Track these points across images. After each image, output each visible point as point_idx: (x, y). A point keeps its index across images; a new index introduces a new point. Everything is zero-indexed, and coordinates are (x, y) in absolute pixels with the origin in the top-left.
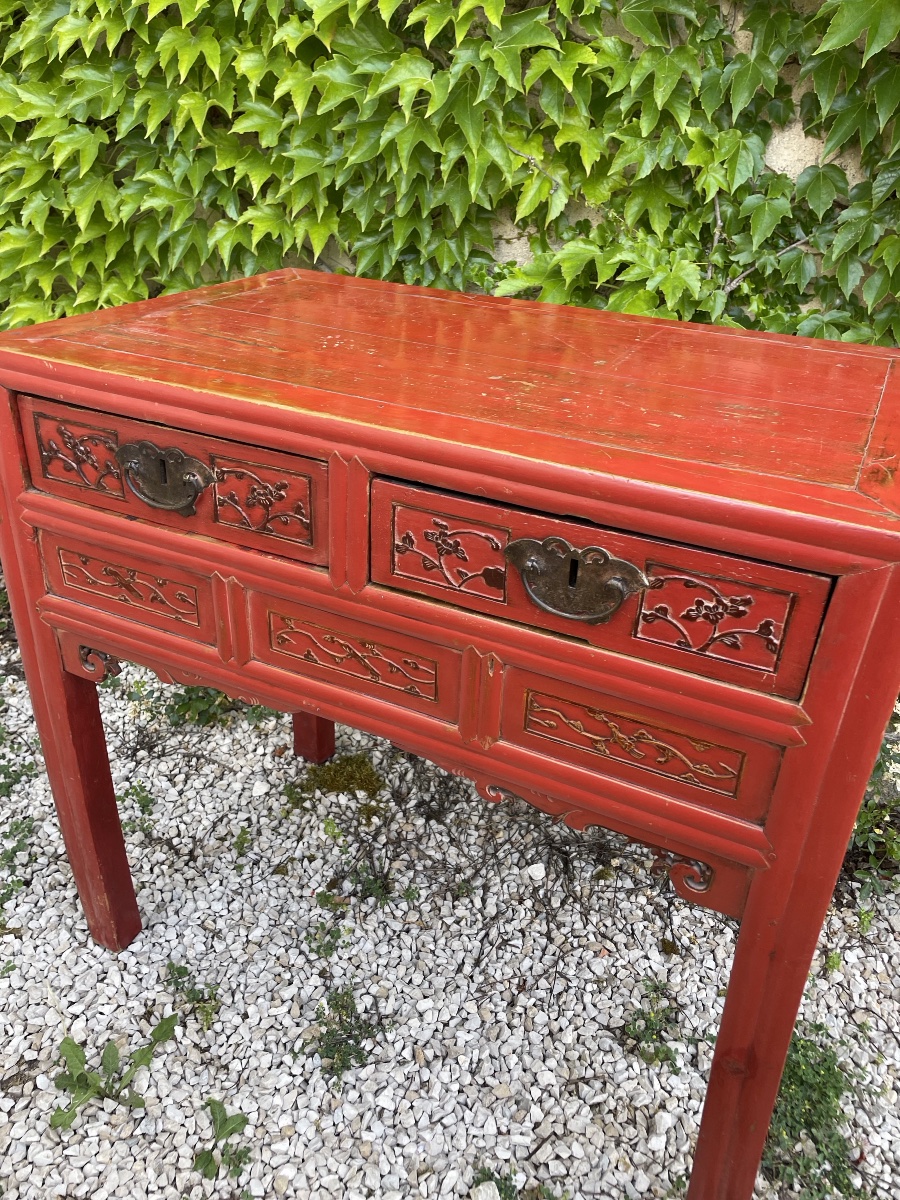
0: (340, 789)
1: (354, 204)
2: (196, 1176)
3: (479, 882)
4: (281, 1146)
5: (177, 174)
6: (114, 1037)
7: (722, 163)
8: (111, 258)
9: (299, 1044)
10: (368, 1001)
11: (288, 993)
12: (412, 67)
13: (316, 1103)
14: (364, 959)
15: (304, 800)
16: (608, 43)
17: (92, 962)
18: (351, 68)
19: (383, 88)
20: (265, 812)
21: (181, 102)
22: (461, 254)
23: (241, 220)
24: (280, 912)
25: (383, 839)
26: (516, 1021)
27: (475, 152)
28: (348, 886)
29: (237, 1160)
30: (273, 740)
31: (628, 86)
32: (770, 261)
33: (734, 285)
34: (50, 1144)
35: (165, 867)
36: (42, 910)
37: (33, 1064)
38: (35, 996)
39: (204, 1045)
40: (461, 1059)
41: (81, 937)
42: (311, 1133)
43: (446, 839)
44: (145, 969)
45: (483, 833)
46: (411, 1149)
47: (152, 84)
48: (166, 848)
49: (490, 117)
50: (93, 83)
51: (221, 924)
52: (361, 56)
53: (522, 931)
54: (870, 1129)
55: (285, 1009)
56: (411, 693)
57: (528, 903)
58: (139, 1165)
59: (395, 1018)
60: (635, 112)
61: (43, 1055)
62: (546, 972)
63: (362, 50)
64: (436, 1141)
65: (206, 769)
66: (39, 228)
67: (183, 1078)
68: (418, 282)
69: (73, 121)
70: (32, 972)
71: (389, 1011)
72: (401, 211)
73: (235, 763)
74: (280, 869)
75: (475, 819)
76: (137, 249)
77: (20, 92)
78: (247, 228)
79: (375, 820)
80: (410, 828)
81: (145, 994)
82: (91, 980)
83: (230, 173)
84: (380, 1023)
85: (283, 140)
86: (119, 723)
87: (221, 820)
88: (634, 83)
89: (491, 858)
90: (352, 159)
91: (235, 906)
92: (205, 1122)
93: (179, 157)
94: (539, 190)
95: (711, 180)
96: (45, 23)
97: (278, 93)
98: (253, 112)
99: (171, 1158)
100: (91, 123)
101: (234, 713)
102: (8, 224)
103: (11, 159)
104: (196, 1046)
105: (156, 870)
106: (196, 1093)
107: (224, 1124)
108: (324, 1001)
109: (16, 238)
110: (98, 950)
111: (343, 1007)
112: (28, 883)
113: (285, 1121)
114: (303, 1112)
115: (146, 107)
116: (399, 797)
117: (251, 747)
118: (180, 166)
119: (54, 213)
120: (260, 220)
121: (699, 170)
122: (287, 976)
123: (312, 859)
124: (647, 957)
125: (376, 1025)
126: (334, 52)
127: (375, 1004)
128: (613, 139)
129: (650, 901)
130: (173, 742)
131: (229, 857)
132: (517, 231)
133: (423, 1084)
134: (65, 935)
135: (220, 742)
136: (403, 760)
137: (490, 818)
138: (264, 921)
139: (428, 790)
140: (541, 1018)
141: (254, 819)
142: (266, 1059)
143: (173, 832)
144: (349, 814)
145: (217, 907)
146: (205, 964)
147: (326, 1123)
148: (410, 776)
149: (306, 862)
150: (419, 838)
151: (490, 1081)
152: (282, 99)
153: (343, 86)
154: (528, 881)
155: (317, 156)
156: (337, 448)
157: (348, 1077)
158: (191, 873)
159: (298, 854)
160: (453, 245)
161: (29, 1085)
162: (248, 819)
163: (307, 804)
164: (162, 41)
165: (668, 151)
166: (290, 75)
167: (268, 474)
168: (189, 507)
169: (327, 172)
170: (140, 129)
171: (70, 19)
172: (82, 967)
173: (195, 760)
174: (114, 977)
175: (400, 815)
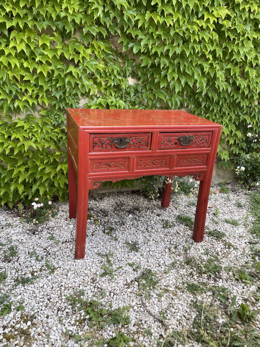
4: (142, 262)
9: (128, 251)
29: (139, 268)
32: (133, 99)
42: (144, 259)
56: (162, 166)
60: (110, 75)
94: (93, 89)
104: (116, 260)
107: (132, 265)
125: (135, 243)
128: (106, 80)
156: (155, 130)
157: (140, 250)
165: (115, 82)
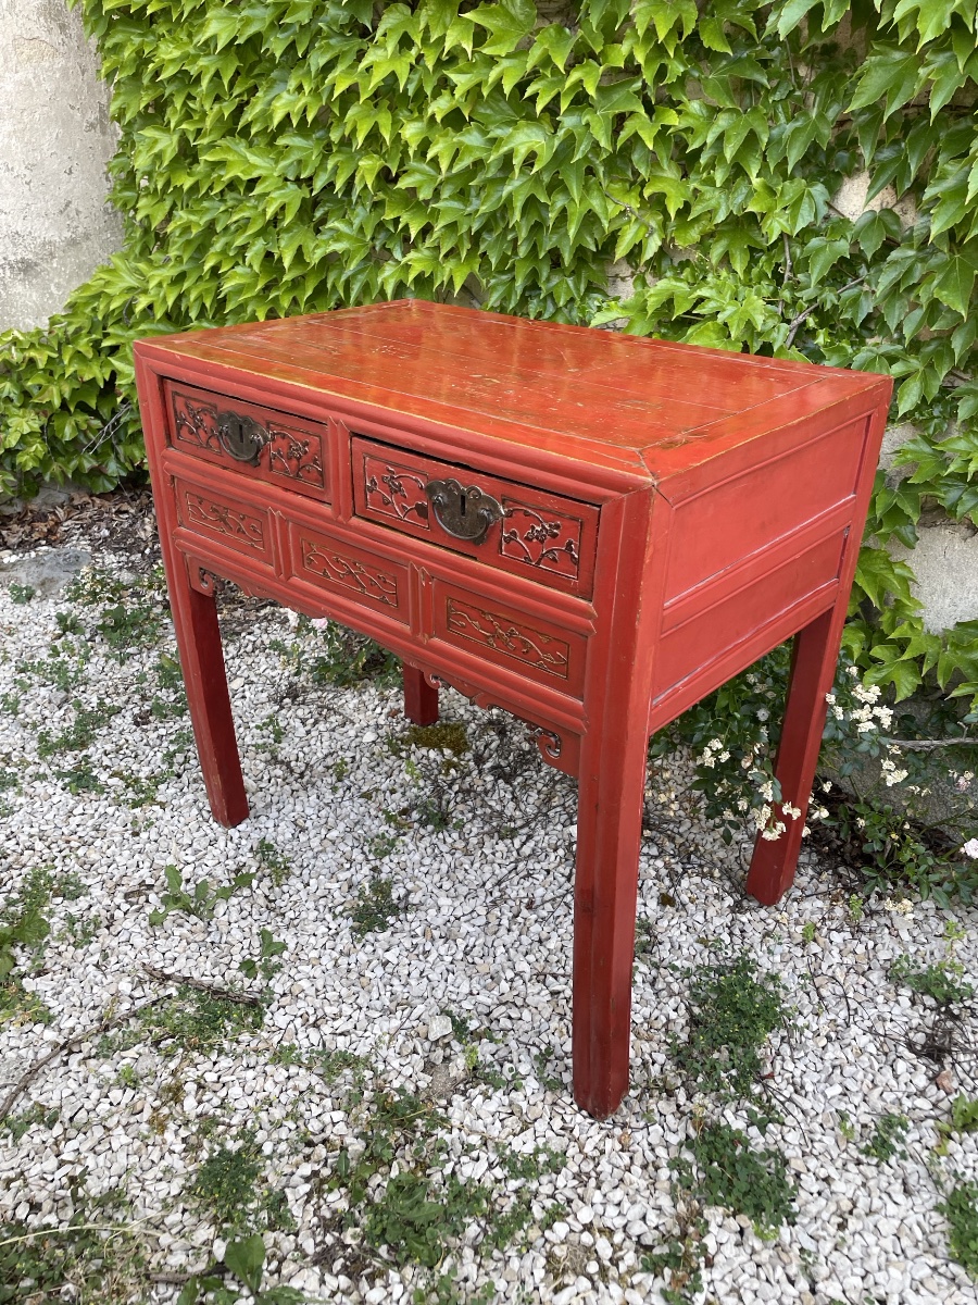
0: (431, 745)
1: (488, 247)
2: (240, 975)
3: (525, 830)
4: (305, 968)
5: (357, 222)
6: (209, 880)
7: (785, 208)
8: (309, 293)
9: (340, 908)
10: (402, 892)
11: (342, 876)
12: (529, 132)
13: (339, 948)
14: (409, 864)
15: (402, 750)
16: (695, 106)
17: (209, 831)
18: (484, 133)
19: (504, 149)
20: (368, 755)
21: (361, 163)
22: (578, 290)
23: (404, 261)
24: (356, 824)
25: (456, 788)
26: (514, 927)
27: (577, 201)
28: (415, 815)
29: (270, 971)
30: (391, 704)
31: (705, 144)
32: (830, 298)
33: (801, 319)
34: (146, 935)
35: (279, 780)
36: (184, 794)
37: (150, 887)
38: (163, 845)
39: (271, 898)
40: (459, 941)
41: (206, 815)
42: (330, 965)
43: (509, 796)
44: (244, 842)
45: (542, 796)
46: (398, 988)
47: (344, 148)
48: (284, 767)
49: (591, 171)
50: (299, 148)
51: (309, 824)
52: (493, 123)
53: (548, 872)
54: (787, 1058)
55: (337, 885)
56: (383, 601)
57: (561, 852)
58: (202, 959)
59: (417, 907)
60: (711, 166)
61: (159, 883)
62: (554, 899)
63: (498, 117)
64: (419, 987)
65: (332, 719)
66: (256, 268)
67: (250, 915)
68: (540, 314)
69: (286, 179)
70: (166, 831)
71: (416, 901)
72: (523, 251)
73: (356, 717)
74: (367, 796)
75: (540, 786)
76: (329, 286)
77: (248, 155)
78: (407, 267)
79: (453, 771)
80: (481, 783)
81: (240, 858)
82: (205, 842)
83: (396, 221)
84: (406, 908)
85: (437, 194)
86: (277, 679)
87: (332, 754)
88: (710, 139)
89: (543, 815)
90: (483, 209)
91: (323, 813)
92: (256, 943)
93: (359, 209)
94: (636, 233)
95: (776, 224)
96: (268, 98)
97: (430, 155)
98: (415, 171)
99: (226, 960)
100: (298, 180)
101: (366, 680)
102: (237, 264)
103: (242, 210)
104: (266, 897)
105: (273, 781)
106: (256, 925)
107: (270, 946)
108: (367, 885)
109: (241, 275)
110: (215, 825)
111: (381, 892)
112: (179, 776)
113: (314, 954)
114: (328, 951)
115: (336, 167)
116: (479, 760)
117: (371, 707)
118: (360, 215)
119: (269, 255)
120: (418, 261)
121: (763, 215)
122: (348, 866)
123: (393, 792)
124: (645, 905)
125: (403, 907)
126: (471, 119)
127: (407, 896)
128: (695, 190)
129: (667, 865)
130: (313, 696)
131: (329, 780)
132: (631, 270)
133: (424, 952)
134: (195, 811)
135: (349, 700)
136: (492, 733)
137: (553, 787)
138: (341, 827)
139: (507, 758)
140: (536, 928)
141: (358, 758)
142: (313, 915)
143: (293, 758)
144: (434, 765)
145: (309, 811)
146: (288, 847)
147: (343, 961)
148: (493, 746)
149: (388, 794)
150: (486, 792)
151: (477, 960)
152: (432, 160)
153: (478, 148)
154: (566, 837)
155: (462, 207)
156: (332, 415)
157: (369, 936)
158: (296, 786)
159: (383, 787)
160: (570, 281)
161: (143, 898)
162: (354, 758)
163: (403, 754)
164: (350, 113)
165: (740, 199)
166: (441, 140)
167: (299, 435)
168: (256, 460)
169: (466, 219)
170: (331, 185)
171: (285, 95)
172: (201, 833)
173: (326, 710)
174: (221, 844)
175: (476, 772)
